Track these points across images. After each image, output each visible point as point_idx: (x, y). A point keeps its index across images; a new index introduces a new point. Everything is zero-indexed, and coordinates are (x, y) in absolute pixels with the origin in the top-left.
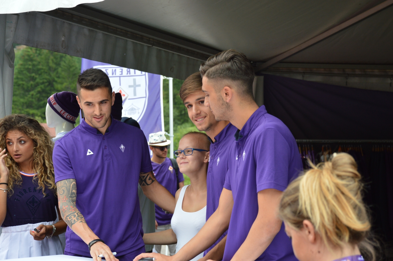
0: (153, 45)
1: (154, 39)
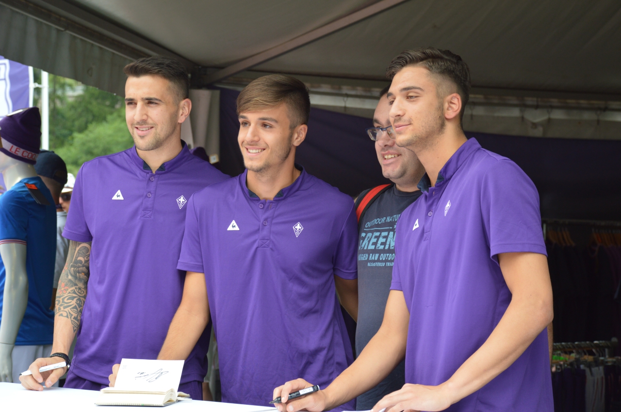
0: (66, 28)
1: (67, 18)
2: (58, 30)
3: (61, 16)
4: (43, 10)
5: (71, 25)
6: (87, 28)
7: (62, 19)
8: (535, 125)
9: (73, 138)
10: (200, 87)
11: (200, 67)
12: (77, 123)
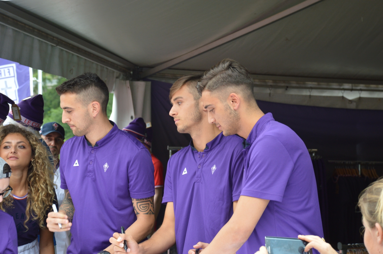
0: (57, 45)
1: (57, 38)
2: (52, 46)
3: (54, 37)
4: (43, 34)
5: (60, 43)
6: (70, 44)
7: (55, 39)
8: (351, 101)
9: (51, 112)
10: (138, 79)
11: (138, 67)
12: (53, 103)
